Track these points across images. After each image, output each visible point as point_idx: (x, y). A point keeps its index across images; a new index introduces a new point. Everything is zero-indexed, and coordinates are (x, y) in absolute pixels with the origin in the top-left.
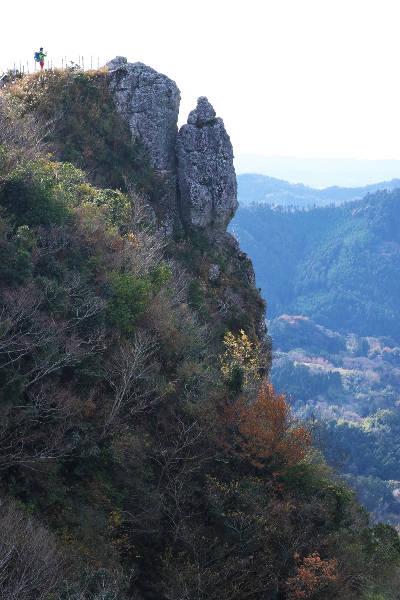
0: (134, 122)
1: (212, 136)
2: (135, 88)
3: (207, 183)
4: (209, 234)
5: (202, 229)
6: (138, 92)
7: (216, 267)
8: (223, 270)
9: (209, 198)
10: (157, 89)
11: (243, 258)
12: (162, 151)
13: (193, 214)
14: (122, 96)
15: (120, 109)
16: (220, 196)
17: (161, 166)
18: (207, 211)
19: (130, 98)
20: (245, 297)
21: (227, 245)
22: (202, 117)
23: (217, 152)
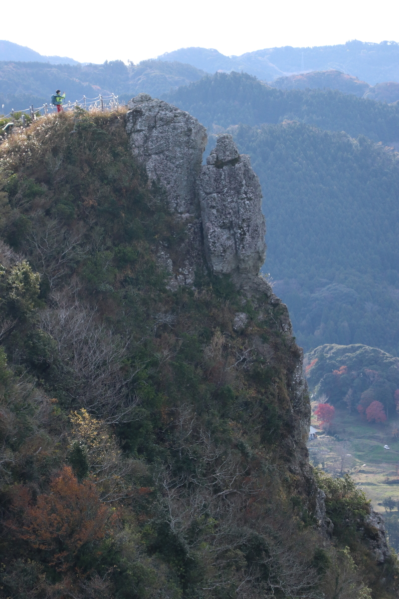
0: (150, 165)
1: (233, 176)
2: (151, 128)
3: (228, 227)
4: (236, 280)
5: (227, 276)
6: (155, 133)
7: (243, 316)
8: (251, 319)
9: (230, 243)
10: (174, 128)
11: (276, 305)
12: (183, 193)
13: (214, 260)
14: (138, 138)
15: (136, 151)
16: (242, 240)
17: (181, 209)
18: (229, 256)
19: (146, 139)
20: (276, 347)
21: (256, 290)
22: (221, 157)
23: (239, 193)
